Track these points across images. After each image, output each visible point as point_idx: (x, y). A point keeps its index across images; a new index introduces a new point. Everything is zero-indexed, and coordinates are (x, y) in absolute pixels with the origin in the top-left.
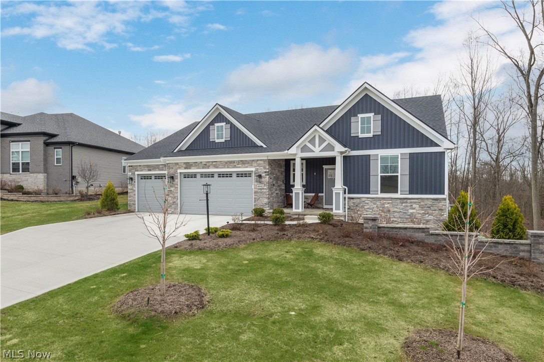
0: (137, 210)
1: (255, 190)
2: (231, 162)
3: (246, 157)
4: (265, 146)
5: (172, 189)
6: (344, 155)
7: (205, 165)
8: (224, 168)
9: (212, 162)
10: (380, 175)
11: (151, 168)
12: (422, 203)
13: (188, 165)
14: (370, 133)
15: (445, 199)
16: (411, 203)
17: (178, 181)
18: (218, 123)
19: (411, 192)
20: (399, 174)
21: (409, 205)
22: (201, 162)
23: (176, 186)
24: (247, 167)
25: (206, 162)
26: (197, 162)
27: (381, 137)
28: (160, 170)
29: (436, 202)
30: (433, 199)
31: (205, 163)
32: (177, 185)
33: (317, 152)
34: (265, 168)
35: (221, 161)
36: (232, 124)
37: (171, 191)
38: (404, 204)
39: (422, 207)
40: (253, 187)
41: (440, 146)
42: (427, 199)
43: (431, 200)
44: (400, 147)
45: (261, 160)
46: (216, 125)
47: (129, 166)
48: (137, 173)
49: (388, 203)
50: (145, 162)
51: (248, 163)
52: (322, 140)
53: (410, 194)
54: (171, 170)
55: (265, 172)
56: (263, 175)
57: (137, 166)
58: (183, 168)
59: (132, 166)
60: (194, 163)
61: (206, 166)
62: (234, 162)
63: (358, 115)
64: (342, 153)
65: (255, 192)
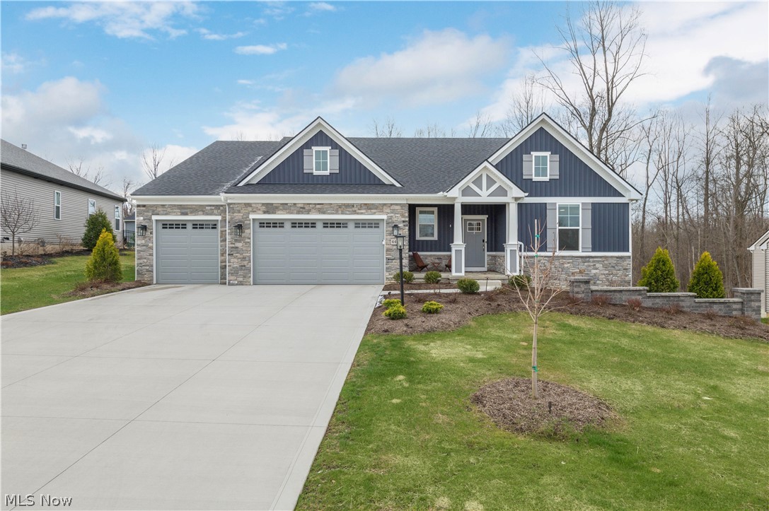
0: (155, 282)
1: (387, 246)
2: (347, 206)
3: (373, 199)
4: (398, 185)
5: (239, 245)
6: (519, 202)
7: (301, 208)
8: (337, 213)
9: (315, 204)
10: (558, 228)
11: (188, 211)
12: (606, 262)
13: (270, 208)
14: (547, 176)
15: (630, 257)
16: (594, 262)
17: (249, 232)
18: (317, 145)
19: (594, 250)
20: (580, 228)
21: (592, 264)
22: (295, 204)
23: (247, 240)
24: (374, 214)
25: (304, 204)
26: (287, 204)
27: (558, 182)
28: (207, 214)
29: (620, 261)
30: (617, 257)
31: (302, 206)
32: (250, 239)
33: (484, 196)
34: (403, 216)
35: (331, 204)
36: (341, 150)
37: (237, 248)
38: (586, 264)
39: (605, 267)
40: (384, 243)
41: (624, 196)
42: (612, 257)
43: (615, 259)
44: (580, 196)
45: (397, 204)
46: (315, 148)
47: (138, 206)
48: (154, 218)
49: (569, 263)
50: (176, 200)
51: (376, 209)
52: (491, 182)
53: (592, 251)
54: (235, 214)
55: (404, 222)
56: (401, 225)
57: (156, 206)
58: (261, 212)
59: (144, 206)
60: (282, 204)
61: (303, 209)
62: (353, 206)
63: (532, 153)
64: (516, 199)
65: (387, 250)
